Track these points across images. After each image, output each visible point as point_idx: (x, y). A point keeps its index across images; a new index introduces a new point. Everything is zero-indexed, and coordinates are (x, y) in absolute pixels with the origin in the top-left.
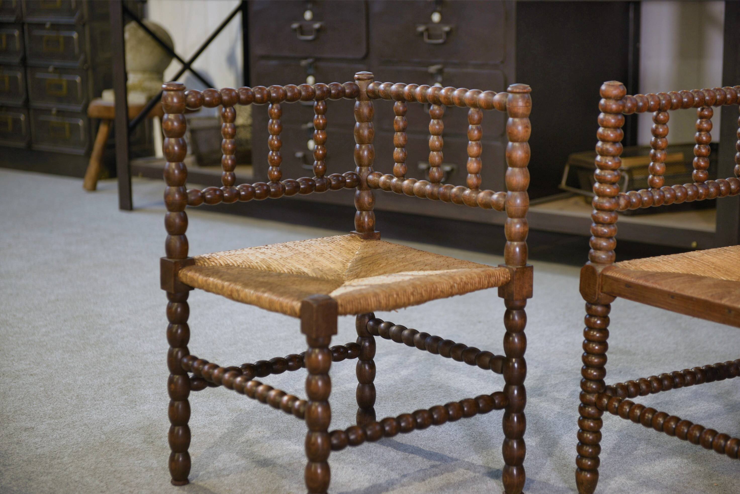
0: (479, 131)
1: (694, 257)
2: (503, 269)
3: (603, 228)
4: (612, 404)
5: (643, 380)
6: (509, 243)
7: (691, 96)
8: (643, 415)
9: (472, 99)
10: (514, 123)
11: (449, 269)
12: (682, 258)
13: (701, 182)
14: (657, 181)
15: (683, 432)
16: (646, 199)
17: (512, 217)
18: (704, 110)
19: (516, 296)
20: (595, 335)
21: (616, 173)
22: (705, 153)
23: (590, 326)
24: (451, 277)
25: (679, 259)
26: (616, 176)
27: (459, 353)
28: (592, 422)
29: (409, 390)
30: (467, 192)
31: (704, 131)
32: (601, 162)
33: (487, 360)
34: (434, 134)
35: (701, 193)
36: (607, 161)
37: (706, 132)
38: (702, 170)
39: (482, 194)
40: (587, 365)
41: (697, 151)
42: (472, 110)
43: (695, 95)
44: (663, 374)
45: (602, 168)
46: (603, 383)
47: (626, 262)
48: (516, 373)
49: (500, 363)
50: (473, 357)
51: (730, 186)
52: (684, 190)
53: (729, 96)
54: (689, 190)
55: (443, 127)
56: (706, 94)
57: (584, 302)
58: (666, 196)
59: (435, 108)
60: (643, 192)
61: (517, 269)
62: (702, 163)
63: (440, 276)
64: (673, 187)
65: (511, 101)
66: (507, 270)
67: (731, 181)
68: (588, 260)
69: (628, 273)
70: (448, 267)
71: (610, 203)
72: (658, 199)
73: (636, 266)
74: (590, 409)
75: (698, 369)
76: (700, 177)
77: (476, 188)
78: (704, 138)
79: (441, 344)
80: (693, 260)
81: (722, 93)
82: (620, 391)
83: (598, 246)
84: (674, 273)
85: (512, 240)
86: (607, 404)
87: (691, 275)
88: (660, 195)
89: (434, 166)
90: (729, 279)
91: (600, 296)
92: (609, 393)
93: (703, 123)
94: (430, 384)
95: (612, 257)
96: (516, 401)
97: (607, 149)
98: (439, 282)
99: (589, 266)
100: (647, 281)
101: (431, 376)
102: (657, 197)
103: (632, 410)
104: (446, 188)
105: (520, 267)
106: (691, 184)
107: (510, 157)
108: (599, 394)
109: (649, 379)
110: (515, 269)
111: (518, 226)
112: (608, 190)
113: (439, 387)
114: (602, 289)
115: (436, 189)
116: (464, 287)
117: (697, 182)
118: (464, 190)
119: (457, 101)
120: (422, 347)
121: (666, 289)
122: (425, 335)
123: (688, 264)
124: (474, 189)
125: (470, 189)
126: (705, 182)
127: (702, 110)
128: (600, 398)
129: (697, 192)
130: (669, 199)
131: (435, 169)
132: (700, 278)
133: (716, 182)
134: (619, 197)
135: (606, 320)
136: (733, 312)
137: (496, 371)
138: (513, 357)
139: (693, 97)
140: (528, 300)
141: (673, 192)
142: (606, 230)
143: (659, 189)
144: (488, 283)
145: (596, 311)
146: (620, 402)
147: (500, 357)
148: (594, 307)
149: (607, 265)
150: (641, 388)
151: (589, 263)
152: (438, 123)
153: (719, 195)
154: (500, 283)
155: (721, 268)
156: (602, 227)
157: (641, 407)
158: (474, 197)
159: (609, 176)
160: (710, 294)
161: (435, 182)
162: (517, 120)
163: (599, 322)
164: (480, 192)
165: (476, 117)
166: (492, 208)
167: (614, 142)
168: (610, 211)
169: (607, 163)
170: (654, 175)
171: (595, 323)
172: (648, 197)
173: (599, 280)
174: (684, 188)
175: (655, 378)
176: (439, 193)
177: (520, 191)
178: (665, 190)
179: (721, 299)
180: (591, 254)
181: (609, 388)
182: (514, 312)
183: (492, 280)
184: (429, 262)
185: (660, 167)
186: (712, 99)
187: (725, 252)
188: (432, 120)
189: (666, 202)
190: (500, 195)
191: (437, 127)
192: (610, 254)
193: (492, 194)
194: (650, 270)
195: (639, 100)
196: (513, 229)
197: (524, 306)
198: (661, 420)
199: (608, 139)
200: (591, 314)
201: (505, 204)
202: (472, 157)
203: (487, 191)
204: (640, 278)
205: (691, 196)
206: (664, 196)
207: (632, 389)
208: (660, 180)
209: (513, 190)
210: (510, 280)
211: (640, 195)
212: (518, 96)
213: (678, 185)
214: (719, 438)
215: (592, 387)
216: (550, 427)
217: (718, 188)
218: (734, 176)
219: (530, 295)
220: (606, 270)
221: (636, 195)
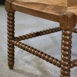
23: (9, 20)
28: (11, 48)
40: (9, 31)
46: (14, 36)
74: (11, 44)
91: (10, 10)
109: (29, 34)
135: (14, 18)
150: (26, 37)
160: (40, 9)
163: (11, 18)
179: (43, 10)
200: (9, 16)
220: (12, 2)
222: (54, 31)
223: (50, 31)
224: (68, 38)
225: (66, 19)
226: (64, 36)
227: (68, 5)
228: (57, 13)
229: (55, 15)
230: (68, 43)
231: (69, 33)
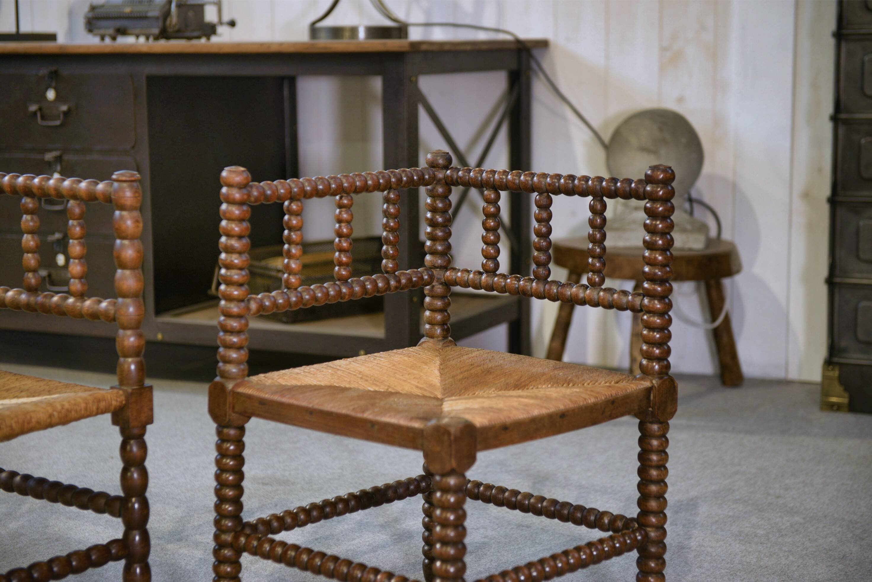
0: (82, 227)
1: (340, 366)
2: (115, 391)
3: (231, 337)
4: (250, 543)
5: (288, 513)
6: (122, 359)
7: (326, 182)
8: (285, 553)
9: (71, 189)
10: (121, 217)
11: (50, 394)
12: (326, 368)
13: (344, 280)
14: (293, 280)
15: (329, 569)
16: (281, 301)
17: (124, 328)
18: (343, 198)
19: (133, 423)
20: (228, 464)
21: (243, 273)
22: (346, 248)
23: (222, 453)
24: (50, 404)
25: (322, 369)
26: (243, 276)
27: (69, 495)
28: (228, 566)
29: (18, 546)
30: (71, 300)
31: (344, 222)
32: (226, 260)
33: (102, 501)
34: (28, 233)
35: (344, 293)
36: (233, 259)
37: (347, 224)
38: (344, 267)
39: (88, 303)
40: (221, 499)
41: (338, 245)
42: (72, 202)
43: (332, 182)
44: (312, 504)
45: (228, 267)
46: (241, 519)
47: (262, 376)
48: (136, 516)
49: (117, 505)
50: (85, 499)
51: (377, 284)
52: (325, 290)
53: (370, 182)
54: (330, 289)
55: (38, 224)
56: (344, 181)
57: (215, 425)
58: (303, 297)
59: (27, 202)
60: (277, 293)
61: (133, 390)
62: (344, 259)
63: (35, 404)
64: (312, 287)
65: (116, 191)
66: (121, 392)
67: (378, 278)
68: (216, 376)
69: (262, 387)
70: (50, 392)
71: (239, 308)
72: (295, 301)
73: (273, 379)
74: (226, 552)
75: (352, 496)
76: (342, 274)
77: (82, 296)
78: (345, 230)
79: (46, 486)
80: (338, 370)
81: (363, 178)
82: (261, 528)
83: (227, 358)
84: (315, 385)
85: (126, 356)
86: (245, 544)
87: (335, 387)
88: (297, 297)
89: (29, 271)
90: (377, 389)
91: (231, 417)
92: (248, 531)
93: (343, 213)
94: (45, 537)
95: (243, 370)
96: (138, 549)
97: (232, 246)
98: (34, 411)
99: (217, 383)
100: (283, 396)
101: (47, 527)
102: (294, 299)
103: (272, 549)
104: (45, 296)
105: (136, 387)
106: (332, 283)
107: (118, 257)
108: (236, 532)
109: (295, 511)
110: (129, 390)
111: (132, 339)
112: (236, 293)
113: (57, 540)
114: (233, 408)
115: (32, 299)
116: (66, 416)
117: (339, 280)
118: (66, 298)
119: (52, 192)
120: (23, 492)
121: (304, 404)
122: (27, 478)
123: (332, 374)
124: (78, 297)
125: (75, 297)
126: (349, 280)
127: (341, 198)
128: (236, 538)
129: (340, 291)
130: (308, 300)
131: (30, 275)
132: (344, 390)
133: (361, 280)
134: (249, 301)
135: (241, 445)
136: (376, 427)
137: (113, 514)
138: (132, 497)
139: (330, 184)
140: (149, 427)
141: (312, 293)
142: (235, 340)
143: (296, 289)
144: (98, 408)
145: (228, 435)
146: (259, 539)
147: (117, 498)
148: (225, 430)
149: (239, 381)
150: (285, 522)
151: (218, 379)
152: (32, 219)
153: (366, 295)
154: (112, 408)
155: (368, 377)
156: (230, 335)
157: (283, 544)
158: (78, 306)
159: (236, 277)
160: (351, 408)
161: (32, 290)
162: (125, 213)
163: (232, 448)
164: (85, 300)
165: (77, 211)
166: (99, 319)
167: (240, 237)
168: (239, 317)
169: (232, 261)
170: (289, 274)
171: (228, 449)
172: (283, 299)
173: (230, 399)
174: (325, 287)
175: (302, 509)
176: (36, 303)
177: (131, 298)
178: (304, 291)
179: (363, 412)
180: (219, 368)
181: (248, 524)
182: (132, 442)
183: (103, 405)
184: (26, 387)
185: (295, 264)
186: (351, 186)
187: (375, 359)
188: (25, 216)
189: (305, 305)
190: (109, 302)
191: (31, 224)
192: (242, 367)
193: (100, 302)
194: (289, 384)
195: (266, 188)
196: (126, 343)
197: (143, 434)
198: (305, 557)
199: (233, 233)
200: (223, 438)
201: (115, 313)
202: (75, 258)
203: (94, 299)
204: (275, 393)
205: (334, 297)
206: (302, 297)
207: (275, 524)
208: (296, 279)
209: (124, 296)
210: (125, 405)
211: (273, 297)
212: (125, 185)
213: (318, 285)
214: (368, 573)
215: (227, 526)
216: (190, 577)
217: (364, 287)
218: (382, 273)
219: (150, 421)
220: (237, 385)
221: (269, 297)
222: (390, 493)
224: (452, 500)
225: (446, 438)
227: (444, 389)
228: (412, 419)
229: (408, 428)
230: (452, 517)
231: (455, 485)
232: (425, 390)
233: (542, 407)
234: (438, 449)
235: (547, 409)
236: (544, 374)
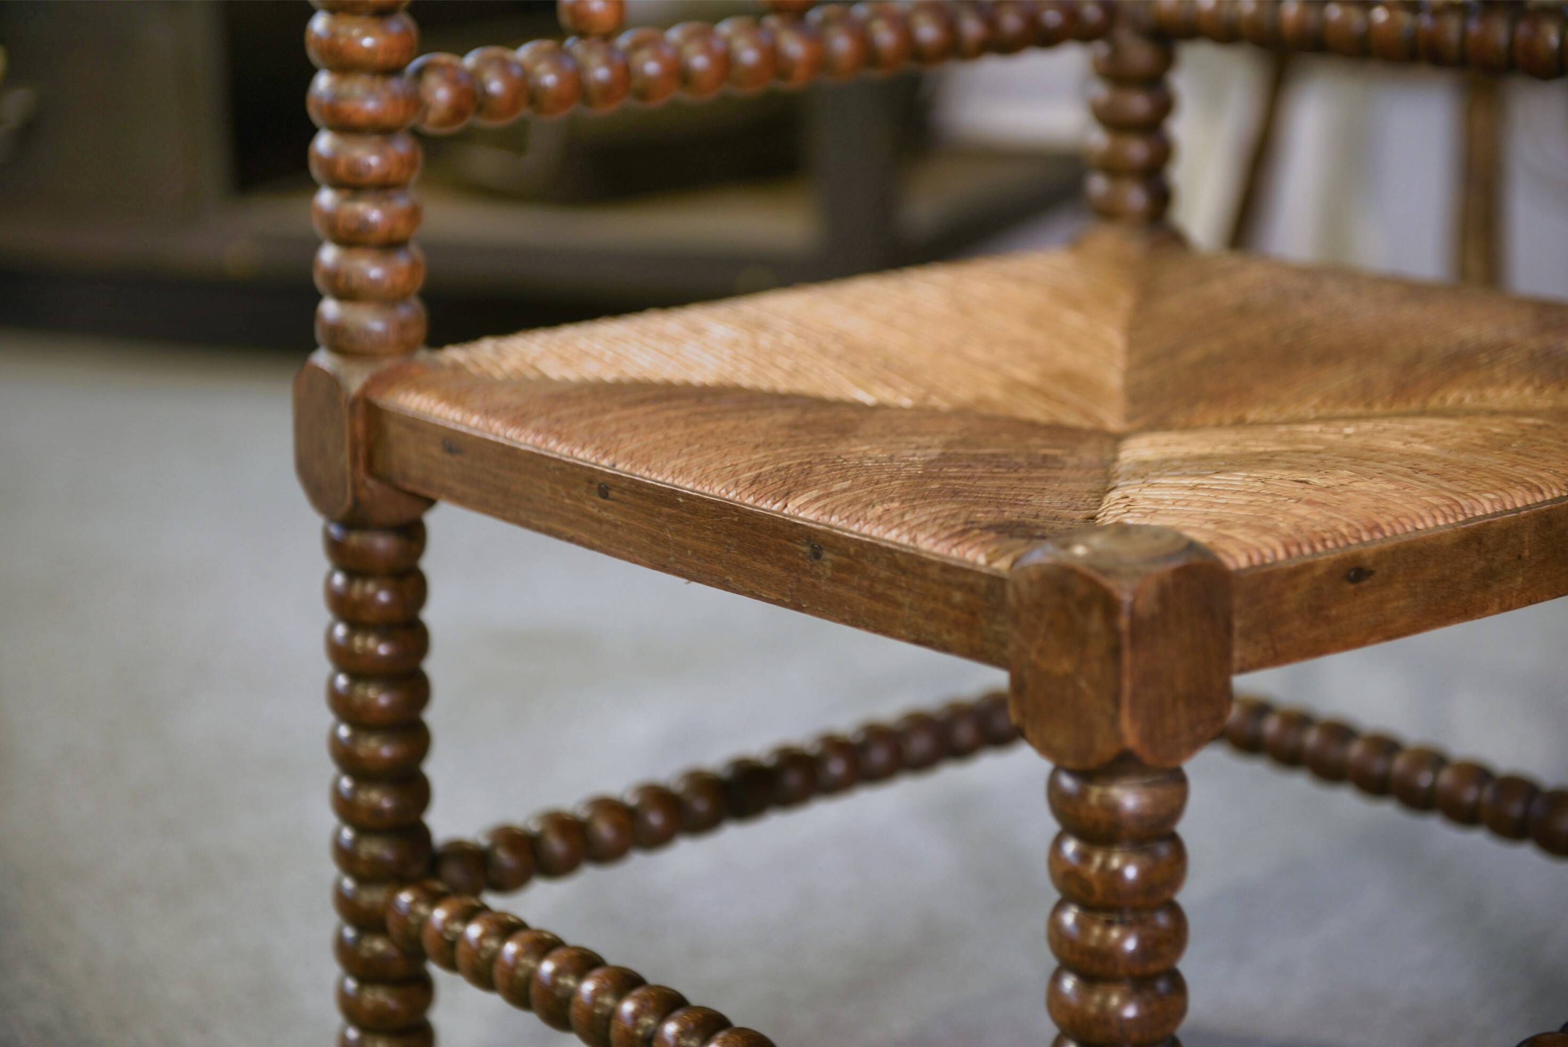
3: (362, 208)
5: (606, 806)
13: (793, 13)
14: (598, 6)
16: (547, 80)
20: (375, 653)
23: (349, 618)
28: (392, 991)
40: (352, 771)
46: (423, 836)
47: (482, 346)
52: (719, 47)
54: (741, 45)
58: (640, 71)
60: (537, 53)
64: (671, 34)
68: (316, 346)
71: (381, 97)
72: (605, 84)
74: (379, 943)
83: (350, 285)
88: (611, 66)
91: (363, 494)
95: (409, 327)
99: (320, 371)
100: (517, 422)
102: (601, 75)
106: (751, 23)
109: (631, 801)
112: (367, 42)
114: (369, 461)
117: (777, 14)
121: (586, 455)
126: (812, 15)
129: (778, 52)
130: (655, 82)
134: (419, 75)
135: (413, 588)
141: (669, 53)
142: (374, 215)
143: (608, 39)
145: (371, 554)
148: (354, 539)
149: (387, 364)
150: (594, 837)
151: (323, 359)
153: (871, 67)
155: (863, 353)
156: (356, 200)
163: (383, 597)
168: (383, 131)
171: (373, 601)
172: (559, 72)
173: (356, 427)
174: (721, 37)
178: (638, 48)
179: (785, 495)
180: (324, 317)
189: (640, 95)
192: (404, 313)
200: (349, 567)
205: (751, 72)
206: (631, 70)
208: (609, 4)
211: (522, 65)
213: (696, 26)
217: (865, 39)
220: (378, 381)
221: (505, 65)
223: (920, 744)
224: (1131, 872)
226: (1070, 847)
227: (1135, 401)
229: (946, 568)
230: (1130, 945)
231: (1139, 817)
232: (1063, 402)
233: (1509, 482)
234: (1065, 666)
235: (1531, 488)
236: (1504, 346)
